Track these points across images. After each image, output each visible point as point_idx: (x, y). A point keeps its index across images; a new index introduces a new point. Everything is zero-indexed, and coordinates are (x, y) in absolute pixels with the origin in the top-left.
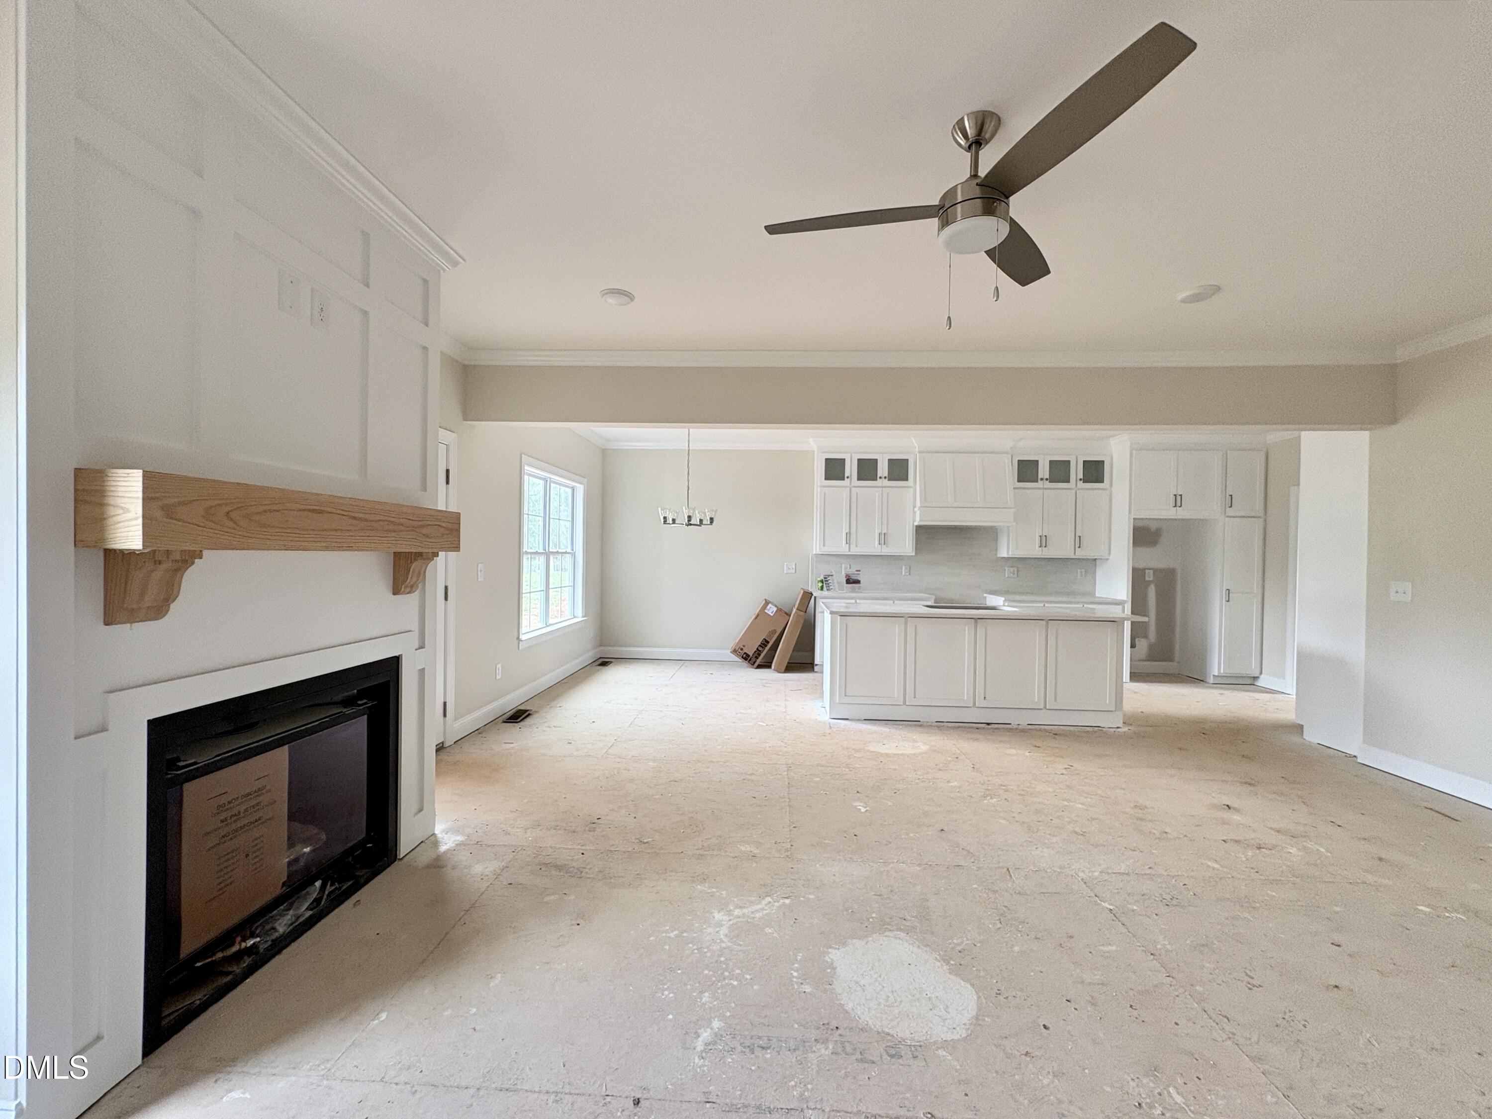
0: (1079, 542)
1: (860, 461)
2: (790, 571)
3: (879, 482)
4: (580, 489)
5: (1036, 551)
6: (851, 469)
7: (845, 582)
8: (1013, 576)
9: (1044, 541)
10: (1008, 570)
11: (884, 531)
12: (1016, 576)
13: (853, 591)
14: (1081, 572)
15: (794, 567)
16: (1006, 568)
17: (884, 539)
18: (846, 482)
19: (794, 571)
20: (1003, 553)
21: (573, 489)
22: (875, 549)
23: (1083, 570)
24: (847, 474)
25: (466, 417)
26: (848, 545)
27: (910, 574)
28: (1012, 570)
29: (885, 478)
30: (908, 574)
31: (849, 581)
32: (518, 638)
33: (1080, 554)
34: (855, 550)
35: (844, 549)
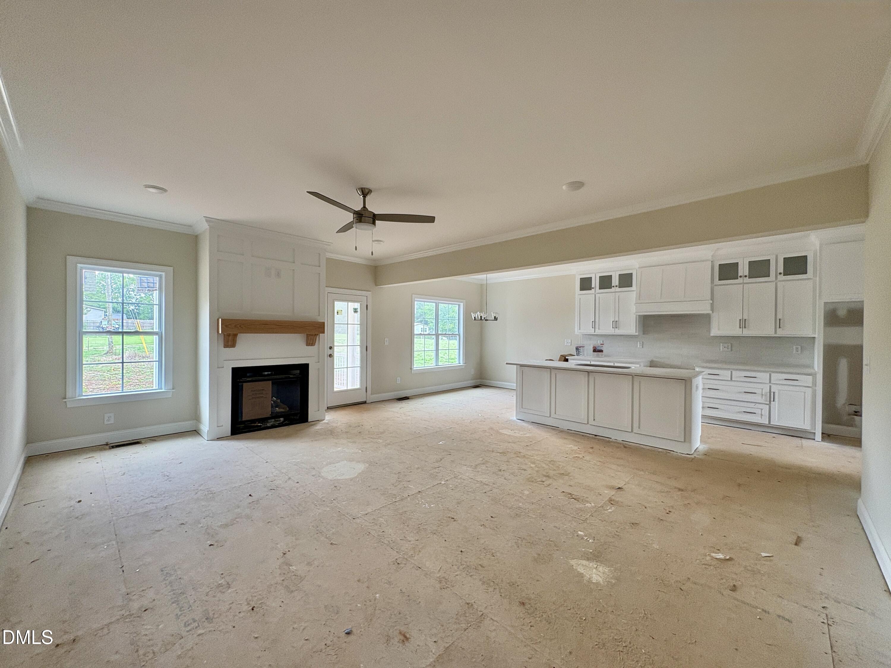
0: (779, 323)
1: (601, 277)
2: (568, 344)
3: (613, 290)
4: (462, 304)
5: (737, 332)
6: (595, 283)
7: (592, 351)
8: (728, 350)
9: (743, 324)
10: (722, 345)
11: (617, 319)
12: (730, 350)
13: (598, 356)
14: (797, 348)
15: (570, 341)
16: (721, 344)
17: (616, 324)
18: (593, 290)
19: (570, 344)
20: (714, 332)
21: (459, 305)
22: (610, 330)
23: (799, 347)
24: (593, 286)
25: (376, 285)
26: (594, 329)
27: (643, 347)
28: (726, 345)
29: (616, 286)
30: (641, 347)
31: (595, 350)
32: (411, 369)
33: (780, 333)
34: (598, 332)
35: (592, 331)
